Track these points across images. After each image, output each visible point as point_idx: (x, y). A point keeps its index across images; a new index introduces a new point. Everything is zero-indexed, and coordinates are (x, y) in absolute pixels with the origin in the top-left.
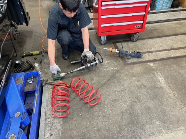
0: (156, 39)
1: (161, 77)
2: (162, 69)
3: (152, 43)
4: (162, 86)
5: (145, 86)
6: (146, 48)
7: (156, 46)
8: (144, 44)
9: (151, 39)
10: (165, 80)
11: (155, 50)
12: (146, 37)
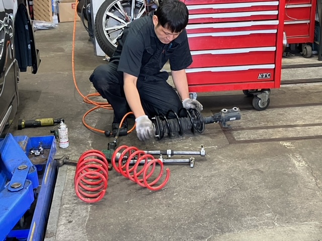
0: (312, 107)
1: (299, 161)
2: (308, 150)
3: (299, 113)
4: (297, 172)
5: (262, 172)
6: (283, 119)
7: (306, 117)
8: (281, 114)
9: (299, 107)
10: (306, 165)
11: (303, 123)
12: (291, 103)
